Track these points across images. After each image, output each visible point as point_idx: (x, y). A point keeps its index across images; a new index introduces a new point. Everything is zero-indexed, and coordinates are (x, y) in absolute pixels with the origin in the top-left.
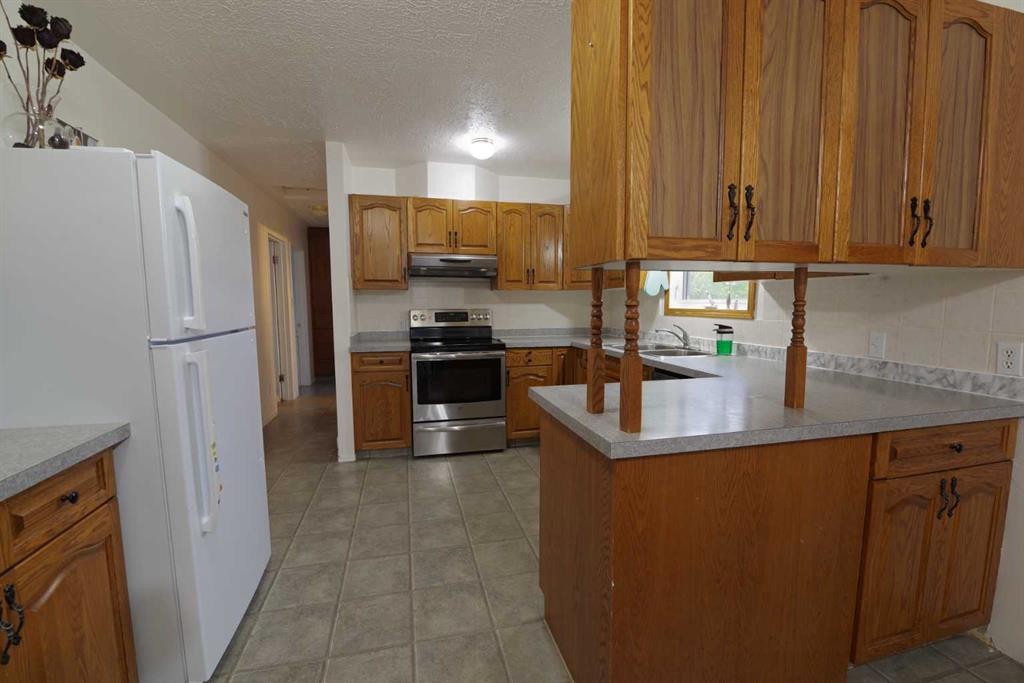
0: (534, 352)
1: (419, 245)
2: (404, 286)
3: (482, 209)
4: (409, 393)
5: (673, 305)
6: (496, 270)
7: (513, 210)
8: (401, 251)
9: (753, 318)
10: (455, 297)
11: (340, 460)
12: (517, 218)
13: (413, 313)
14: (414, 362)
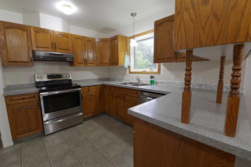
0: (91, 88)
1: (37, 47)
2: (32, 64)
3: (65, 35)
4: (40, 110)
5: (132, 71)
6: (73, 59)
7: (78, 38)
8: (29, 49)
9: (160, 74)
10: (55, 69)
11: (4, 147)
12: (80, 41)
13: (36, 76)
14: (41, 97)
